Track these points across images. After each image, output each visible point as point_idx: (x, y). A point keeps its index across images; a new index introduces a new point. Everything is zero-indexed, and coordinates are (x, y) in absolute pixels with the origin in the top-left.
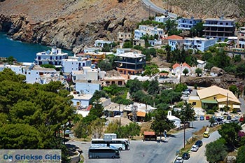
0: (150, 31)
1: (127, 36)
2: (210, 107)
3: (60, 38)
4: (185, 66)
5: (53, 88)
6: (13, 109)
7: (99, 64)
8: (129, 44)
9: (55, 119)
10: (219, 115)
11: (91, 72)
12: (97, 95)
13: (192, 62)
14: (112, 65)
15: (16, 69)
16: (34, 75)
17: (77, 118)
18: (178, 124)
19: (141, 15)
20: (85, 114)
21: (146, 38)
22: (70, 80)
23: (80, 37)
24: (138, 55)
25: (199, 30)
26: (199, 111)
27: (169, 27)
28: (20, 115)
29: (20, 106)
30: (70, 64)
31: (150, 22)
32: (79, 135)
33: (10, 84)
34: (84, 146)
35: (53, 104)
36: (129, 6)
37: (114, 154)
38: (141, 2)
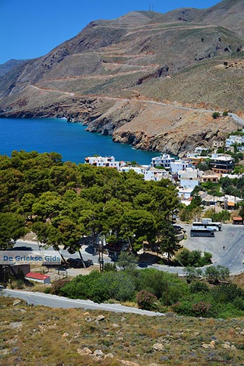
0: (239, 140)
1: (220, 144)
3: (169, 146)
5: (164, 184)
6: (136, 199)
7: (198, 165)
8: (222, 150)
9: (165, 207)
11: (192, 172)
12: (197, 189)
14: (209, 166)
15: (137, 170)
16: (150, 174)
17: (181, 207)
19: (231, 128)
20: (188, 203)
21: (235, 146)
22: (176, 178)
23: (183, 146)
24: (229, 158)
28: (141, 203)
29: (140, 197)
30: (176, 166)
31: (238, 133)
32: (183, 219)
33: (133, 181)
34: (187, 227)
35: (164, 196)
36: (222, 121)
37: (210, 234)
38: (231, 119)
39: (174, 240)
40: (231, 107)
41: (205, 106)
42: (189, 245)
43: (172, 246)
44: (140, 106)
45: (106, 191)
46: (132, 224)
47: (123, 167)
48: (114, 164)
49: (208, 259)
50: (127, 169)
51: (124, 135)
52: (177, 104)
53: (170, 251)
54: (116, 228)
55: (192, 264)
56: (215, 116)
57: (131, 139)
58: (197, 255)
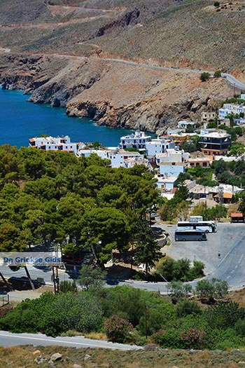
0: (236, 109)
1: (211, 116)
3: (143, 121)
5: (137, 171)
6: (100, 194)
7: (183, 145)
8: (213, 124)
9: (140, 202)
11: (175, 154)
12: (182, 177)
14: (196, 146)
15: (101, 154)
16: (118, 159)
17: (162, 201)
19: (226, 93)
20: (170, 197)
21: (231, 117)
22: (154, 163)
23: (163, 119)
24: (223, 134)
28: (107, 199)
29: (107, 190)
30: (154, 147)
31: (235, 100)
32: (165, 218)
33: (96, 169)
34: (169, 229)
35: (138, 188)
36: (212, 84)
37: (201, 237)
38: (225, 82)
39: (153, 246)
40: (225, 65)
41: (190, 65)
42: (174, 252)
43: (150, 255)
44: (102, 65)
45: (59, 184)
46: (96, 226)
47: (82, 151)
48: (69, 146)
49: (199, 271)
50: (87, 153)
51: (81, 106)
52: (152, 63)
53: (149, 261)
54: (75, 233)
55: (179, 277)
56: (204, 78)
57: (91, 112)
58: (184, 266)
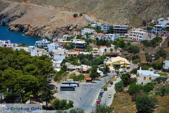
0: (89, 31)
1: (78, 33)
2: (117, 66)
3: (47, 34)
4: (105, 47)
5: (43, 58)
6: (25, 68)
7: (65, 46)
8: (79, 37)
9: (45, 72)
10: (121, 70)
11: (61, 50)
12: (64, 61)
13: (109, 46)
14: (71, 47)
15: (26, 49)
16: (34, 52)
17: (55, 72)
18: (102, 74)
19: (85, 24)
20: (58, 70)
21: (87, 34)
22: (51, 54)
23: (56, 34)
24: (84, 42)
25: (111, 31)
26: (111, 68)
27: (98, 29)
28: (28, 71)
29: (28, 66)
30: (51, 47)
31: (89, 27)
32: (56, 80)
33: (23, 56)
34: (58, 85)
35: (43, 66)
36: (79, 19)
37: (72, 89)
38: (84, 18)
39: (50, 93)
40: (85, 11)
41: (69, 10)
42: (59, 96)
43: (48, 97)
44: (27, 7)
45: (4, 63)
46: (22, 84)
47: (16, 47)
48: (10, 45)
49: (71, 105)
50: (19, 48)
51: (16, 26)
52: (51, 8)
53: (47, 101)
54: (11, 87)
55: (61, 108)
56: (75, 16)
57: (21, 29)
58: (64, 102)
